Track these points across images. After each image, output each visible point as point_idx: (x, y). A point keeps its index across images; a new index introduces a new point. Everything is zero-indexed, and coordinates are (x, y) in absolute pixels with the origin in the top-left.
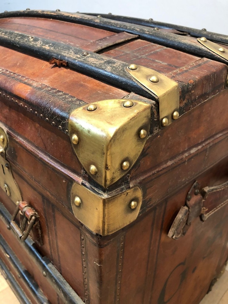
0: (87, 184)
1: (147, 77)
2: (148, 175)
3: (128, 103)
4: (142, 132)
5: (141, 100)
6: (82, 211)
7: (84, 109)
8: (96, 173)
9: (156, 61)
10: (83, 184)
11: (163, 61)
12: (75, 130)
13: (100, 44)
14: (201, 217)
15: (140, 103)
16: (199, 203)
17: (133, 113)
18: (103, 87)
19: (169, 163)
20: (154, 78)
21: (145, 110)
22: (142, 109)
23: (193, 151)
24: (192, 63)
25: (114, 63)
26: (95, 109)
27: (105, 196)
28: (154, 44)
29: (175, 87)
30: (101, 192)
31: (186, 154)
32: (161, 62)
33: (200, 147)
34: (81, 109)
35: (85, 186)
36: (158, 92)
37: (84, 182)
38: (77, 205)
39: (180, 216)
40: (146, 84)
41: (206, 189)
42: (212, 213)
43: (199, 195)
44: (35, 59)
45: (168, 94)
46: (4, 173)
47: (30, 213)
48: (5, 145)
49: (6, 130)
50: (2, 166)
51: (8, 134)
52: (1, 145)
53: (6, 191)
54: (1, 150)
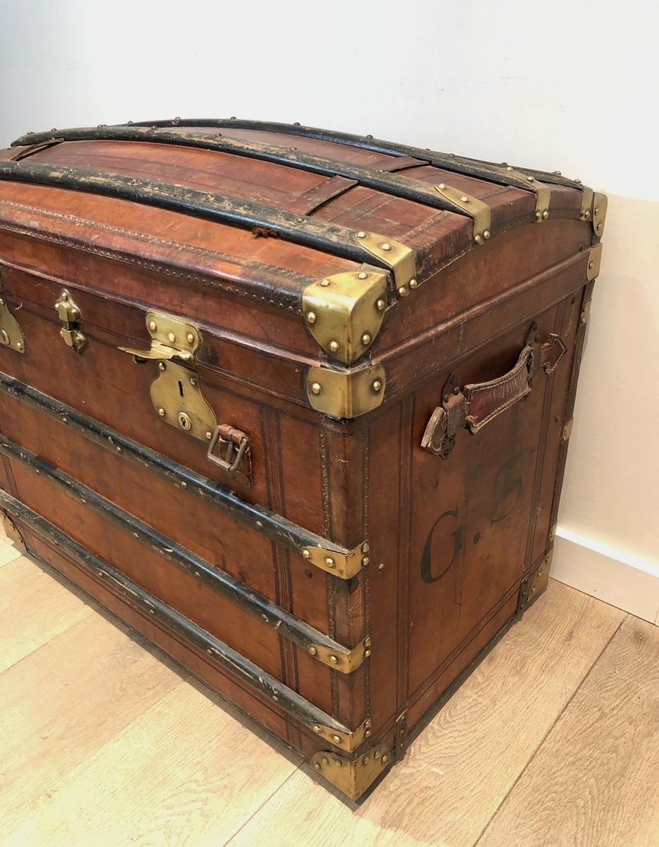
0: (327, 365)
1: (379, 245)
2: (392, 352)
3: (363, 275)
4: (380, 303)
5: (375, 271)
6: (323, 398)
7: (317, 285)
8: (338, 349)
9: (386, 219)
10: (322, 366)
11: (395, 221)
12: (311, 308)
13: (309, 199)
14: (468, 426)
15: (374, 274)
16: (461, 404)
17: (370, 284)
18: (330, 259)
19: (413, 342)
20: (386, 246)
21: (380, 280)
22: (377, 280)
23: (441, 328)
24: (430, 220)
25: (339, 231)
26: (329, 284)
27: (349, 372)
28: (380, 193)
29: (409, 254)
30: (344, 369)
31: (433, 332)
32: (392, 221)
33: (450, 323)
34: (314, 285)
35: (325, 367)
36: (393, 261)
37: (323, 364)
38: (316, 392)
39: (435, 418)
40: (377, 253)
41: (469, 387)
42: (485, 422)
43: (460, 394)
44: (223, 226)
45: (403, 262)
46: (182, 394)
47: (238, 435)
48: (196, 346)
49: (197, 325)
50: (180, 383)
51: (201, 330)
52: (185, 349)
53: (184, 423)
54: (185, 355)
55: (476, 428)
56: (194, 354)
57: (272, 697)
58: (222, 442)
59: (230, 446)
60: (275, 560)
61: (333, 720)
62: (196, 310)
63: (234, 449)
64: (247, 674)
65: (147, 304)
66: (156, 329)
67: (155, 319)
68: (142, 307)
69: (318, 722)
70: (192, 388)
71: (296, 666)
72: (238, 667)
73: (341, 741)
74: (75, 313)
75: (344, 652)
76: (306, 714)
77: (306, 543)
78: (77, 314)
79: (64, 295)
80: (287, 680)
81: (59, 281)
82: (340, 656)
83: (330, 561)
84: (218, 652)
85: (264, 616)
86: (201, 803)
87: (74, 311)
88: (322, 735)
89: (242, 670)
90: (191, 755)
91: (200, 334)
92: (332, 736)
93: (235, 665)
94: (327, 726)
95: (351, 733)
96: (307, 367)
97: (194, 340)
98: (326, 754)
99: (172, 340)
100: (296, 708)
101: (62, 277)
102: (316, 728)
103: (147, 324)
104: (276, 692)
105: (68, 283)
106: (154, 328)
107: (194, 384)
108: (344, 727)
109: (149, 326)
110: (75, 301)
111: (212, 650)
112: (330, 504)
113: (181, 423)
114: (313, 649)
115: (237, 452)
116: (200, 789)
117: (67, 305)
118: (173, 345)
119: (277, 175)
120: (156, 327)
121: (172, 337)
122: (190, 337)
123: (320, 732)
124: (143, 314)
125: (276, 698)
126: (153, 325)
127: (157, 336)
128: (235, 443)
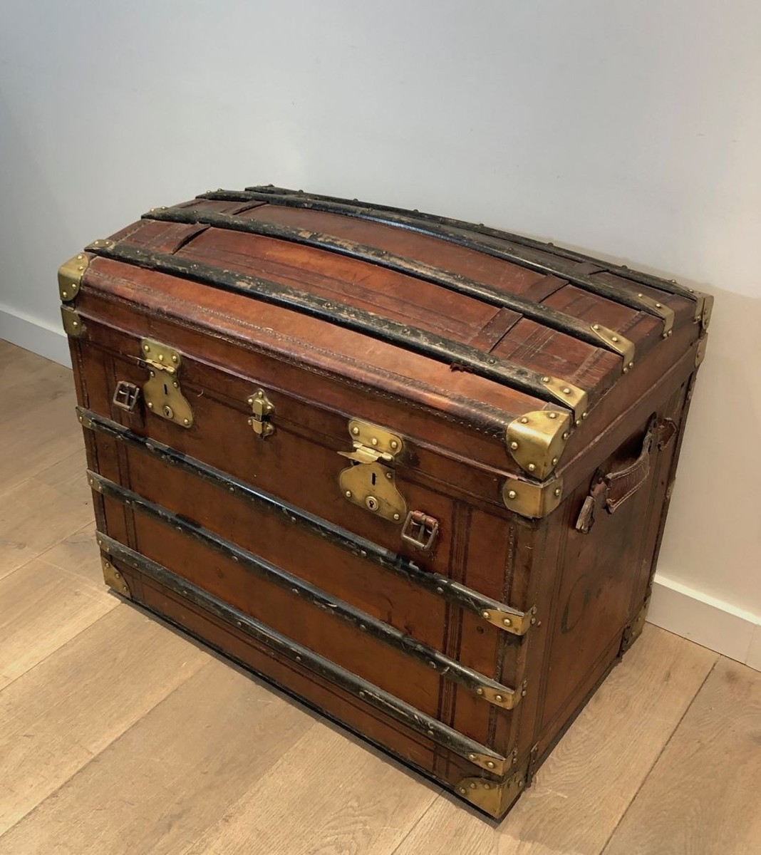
0: (524, 479)
1: (562, 389)
2: (566, 467)
3: (553, 415)
4: (565, 435)
5: (561, 410)
6: (519, 502)
7: (518, 421)
8: (535, 469)
9: (556, 357)
10: (519, 479)
11: (563, 358)
12: (513, 439)
13: (488, 334)
14: (607, 507)
15: (561, 414)
16: (604, 491)
17: (560, 422)
18: (521, 396)
19: (580, 454)
20: (567, 391)
21: (566, 420)
22: (564, 419)
23: (597, 440)
24: (590, 358)
25: (526, 373)
26: (527, 422)
27: (542, 486)
28: (543, 326)
29: (584, 396)
30: (538, 484)
31: (592, 444)
32: (560, 358)
33: (602, 434)
34: (515, 421)
35: (522, 480)
36: (572, 403)
37: (521, 478)
38: (512, 497)
39: (586, 506)
40: (561, 396)
41: (610, 476)
42: (620, 503)
43: (603, 483)
44: (419, 356)
45: (580, 404)
46: (374, 483)
47: (431, 520)
48: (398, 451)
49: (401, 435)
50: (374, 476)
51: (405, 440)
52: (387, 452)
53: (371, 505)
54: (388, 457)
55: (614, 508)
56: (396, 457)
57: (427, 732)
58: (414, 525)
59: (422, 529)
60: (447, 617)
61: (487, 749)
62: (402, 424)
63: (425, 532)
64: (403, 713)
65: (350, 413)
66: (358, 434)
67: (358, 426)
68: (345, 415)
69: (473, 751)
70: (386, 481)
71: (454, 705)
72: (393, 707)
73: (495, 766)
74: (270, 410)
75: (509, 692)
76: (462, 745)
77: (486, 607)
78: (272, 411)
79: (260, 393)
80: (442, 716)
81: (254, 381)
82: (505, 695)
83: (507, 621)
84: (371, 694)
85: (433, 663)
86: (362, 824)
87: (269, 407)
88: (477, 762)
89: (397, 710)
90: (341, 786)
91: (404, 443)
92: (487, 763)
93: (389, 705)
94: (483, 754)
95: (504, 759)
96: (506, 478)
97: (397, 446)
98: (474, 779)
99: (375, 444)
100: (452, 740)
101: (257, 379)
102: (472, 756)
103: (350, 429)
104: (432, 728)
105: (265, 385)
106: (357, 432)
107: (390, 477)
108: (498, 755)
109: (352, 429)
110: (271, 400)
111: (365, 693)
112: (512, 579)
113: (369, 505)
114: (480, 690)
115: (430, 535)
116: (357, 813)
117: (260, 402)
118: (374, 448)
119: (451, 302)
120: (359, 432)
121: (374, 441)
122: (394, 443)
123: (474, 760)
124: (346, 421)
125: (431, 732)
126: (356, 430)
127: (359, 438)
128: (428, 527)
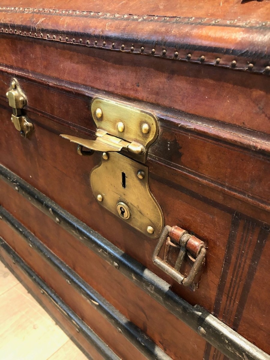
46: (124, 185)
47: (196, 243)
48: (151, 138)
49: (157, 113)
50: (124, 175)
51: (161, 120)
52: (136, 141)
53: (123, 213)
54: (136, 148)
56: (148, 147)
58: (170, 246)
59: (182, 253)
62: (157, 94)
63: (186, 258)
65: (93, 89)
66: (102, 117)
67: (102, 106)
68: (88, 93)
70: (138, 182)
74: (22, 101)
78: (24, 102)
79: (13, 83)
81: (10, 70)
87: (21, 98)
91: (159, 123)
97: (149, 132)
99: (121, 130)
101: (11, 67)
103: (92, 112)
105: (17, 72)
106: (99, 116)
107: (141, 177)
109: (95, 113)
110: (23, 89)
113: (120, 212)
115: (193, 263)
117: (15, 93)
118: (121, 136)
120: (102, 115)
121: (120, 126)
122: (145, 127)
124: (88, 100)
126: (99, 112)
127: (103, 124)
128: (190, 251)
